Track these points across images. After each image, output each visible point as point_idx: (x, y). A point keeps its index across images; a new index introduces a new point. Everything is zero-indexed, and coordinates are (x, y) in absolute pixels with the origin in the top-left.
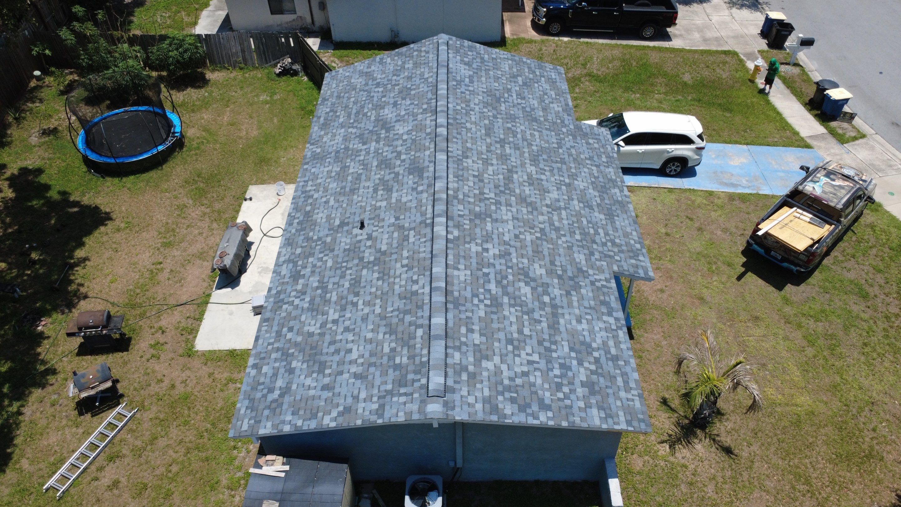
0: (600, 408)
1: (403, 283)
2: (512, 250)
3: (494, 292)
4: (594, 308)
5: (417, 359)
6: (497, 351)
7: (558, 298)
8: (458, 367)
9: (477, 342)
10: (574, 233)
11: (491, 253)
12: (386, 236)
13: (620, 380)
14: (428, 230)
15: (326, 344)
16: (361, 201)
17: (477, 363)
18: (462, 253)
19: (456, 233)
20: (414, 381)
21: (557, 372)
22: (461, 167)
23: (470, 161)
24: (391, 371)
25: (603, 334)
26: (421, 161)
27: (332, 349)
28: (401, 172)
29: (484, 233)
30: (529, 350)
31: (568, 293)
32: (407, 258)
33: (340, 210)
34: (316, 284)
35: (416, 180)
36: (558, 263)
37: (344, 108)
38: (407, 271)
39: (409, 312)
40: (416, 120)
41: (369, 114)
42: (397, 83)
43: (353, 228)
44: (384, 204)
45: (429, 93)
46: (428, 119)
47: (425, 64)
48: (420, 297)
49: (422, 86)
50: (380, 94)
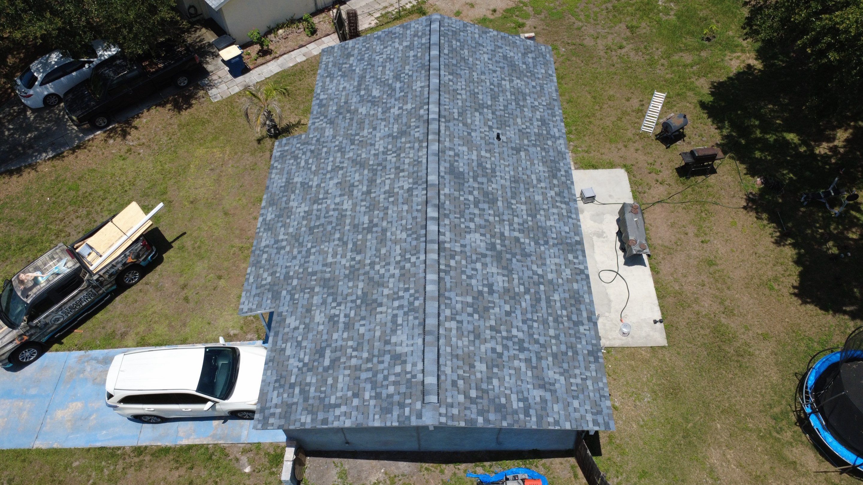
1: (459, 84)
2: (380, 116)
3: (398, 83)
4: (331, 100)
5: (446, 39)
6: (400, 52)
7: (354, 97)
8: (423, 36)
9: (411, 52)
10: (326, 153)
11: (397, 108)
12: (477, 123)
14: (443, 113)
15: (506, 69)
16: (505, 166)
17: (412, 42)
18: (418, 99)
19: (422, 112)
20: (448, 30)
22: (415, 175)
23: (406, 187)
24: (462, 40)
25: (330, 86)
26: (452, 184)
27: (501, 65)
28: (471, 180)
29: (400, 121)
30: (381, 60)
31: (346, 103)
32: (458, 99)
33: (524, 166)
34: (526, 109)
35: (456, 163)
36: (348, 121)
37: (560, 319)
38: (457, 89)
39: (453, 65)
40: (462, 246)
41: (522, 289)
42: (494, 333)
43: (507, 143)
44: (483, 153)
45: (448, 285)
46: (449, 240)
47: (457, 356)
48: (446, 70)
49: (459, 306)
50: (515, 323)
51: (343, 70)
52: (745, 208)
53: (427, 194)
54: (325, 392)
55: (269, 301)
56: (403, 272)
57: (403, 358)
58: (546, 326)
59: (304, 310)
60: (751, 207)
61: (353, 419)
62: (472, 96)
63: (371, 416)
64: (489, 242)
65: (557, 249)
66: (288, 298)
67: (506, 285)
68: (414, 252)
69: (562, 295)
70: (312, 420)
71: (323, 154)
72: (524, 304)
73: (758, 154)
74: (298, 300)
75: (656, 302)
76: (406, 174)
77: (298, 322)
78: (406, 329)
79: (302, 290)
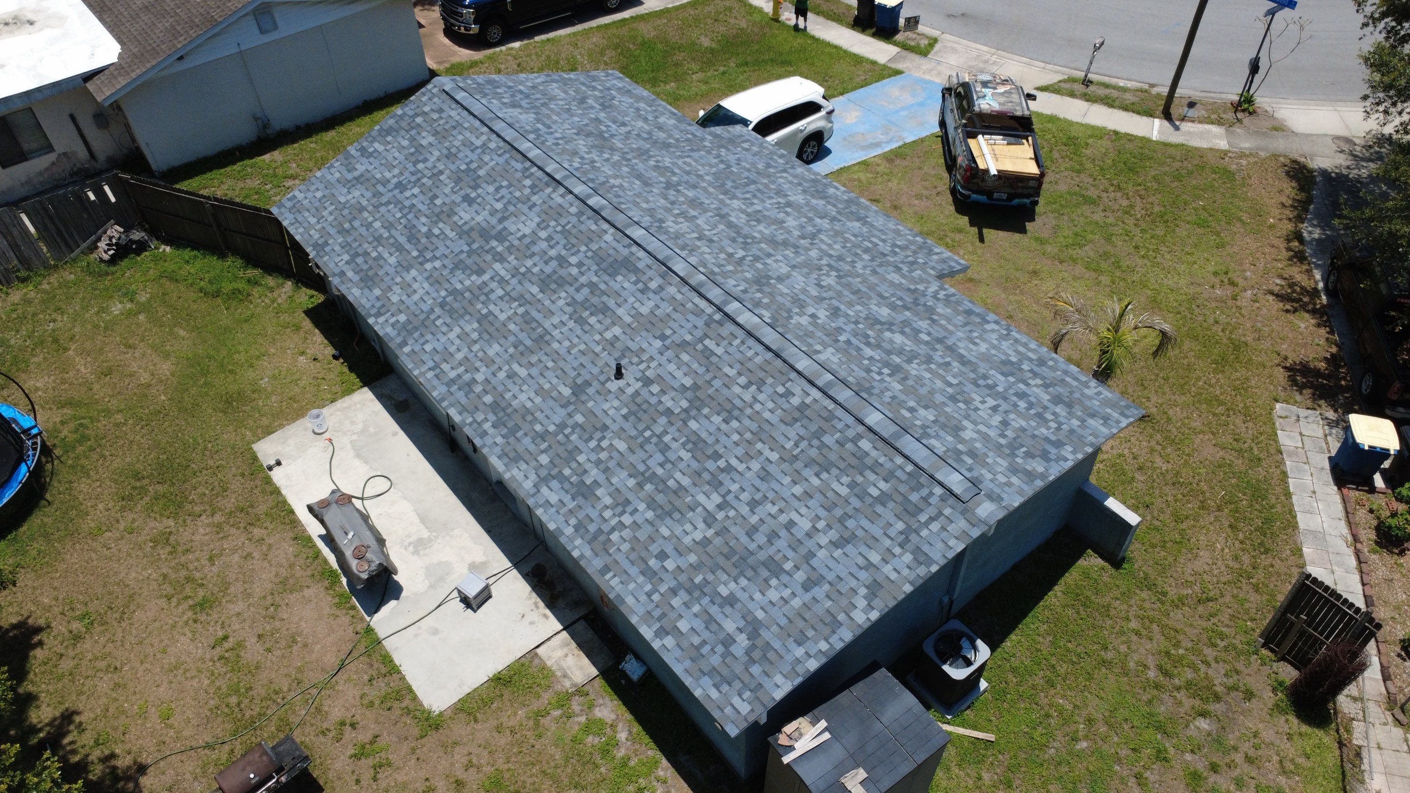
0: (1091, 416)
1: (770, 405)
2: (835, 303)
3: (878, 358)
4: (969, 323)
5: (900, 474)
6: (956, 416)
7: (931, 330)
8: (952, 454)
9: (932, 418)
10: (858, 254)
11: (822, 316)
12: (672, 367)
13: (1070, 380)
14: (730, 327)
15: (744, 539)
16: (574, 346)
17: (959, 439)
18: (801, 333)
20: (925, 499)
21: (1022, 404)
22: (673, 235)
23: (670, 224)
24: (879, 509)
25: (1005, 343)
26: (611, 252)
27: (761, 538)
28: (595, 279)
29: (789, 298)
30: (977, 397)
31: (933, 320)
32: (740, 374)
34: (631, 482)
35: (634, 279)
36: (886, 294)
37: (376, 243)
38: (759, 390)
39: (822, 431)
40: (535, 205)
41: (436, 231)
42: (435, 171)
43: (603, 384)
44: (617, 331)
45: (513, 163)
46: (553, 196)
47: (454, 128)
48: (816, 407)
49: (486, 158)
50: (421, 197)
52: (142, 769)
58: (386, 224)
60: (129, 779)
62: (728, 406)
64: (509, 238)
65: (425, 309)
67: (456, 218)
69: (387, 268)
72: (424, 220)
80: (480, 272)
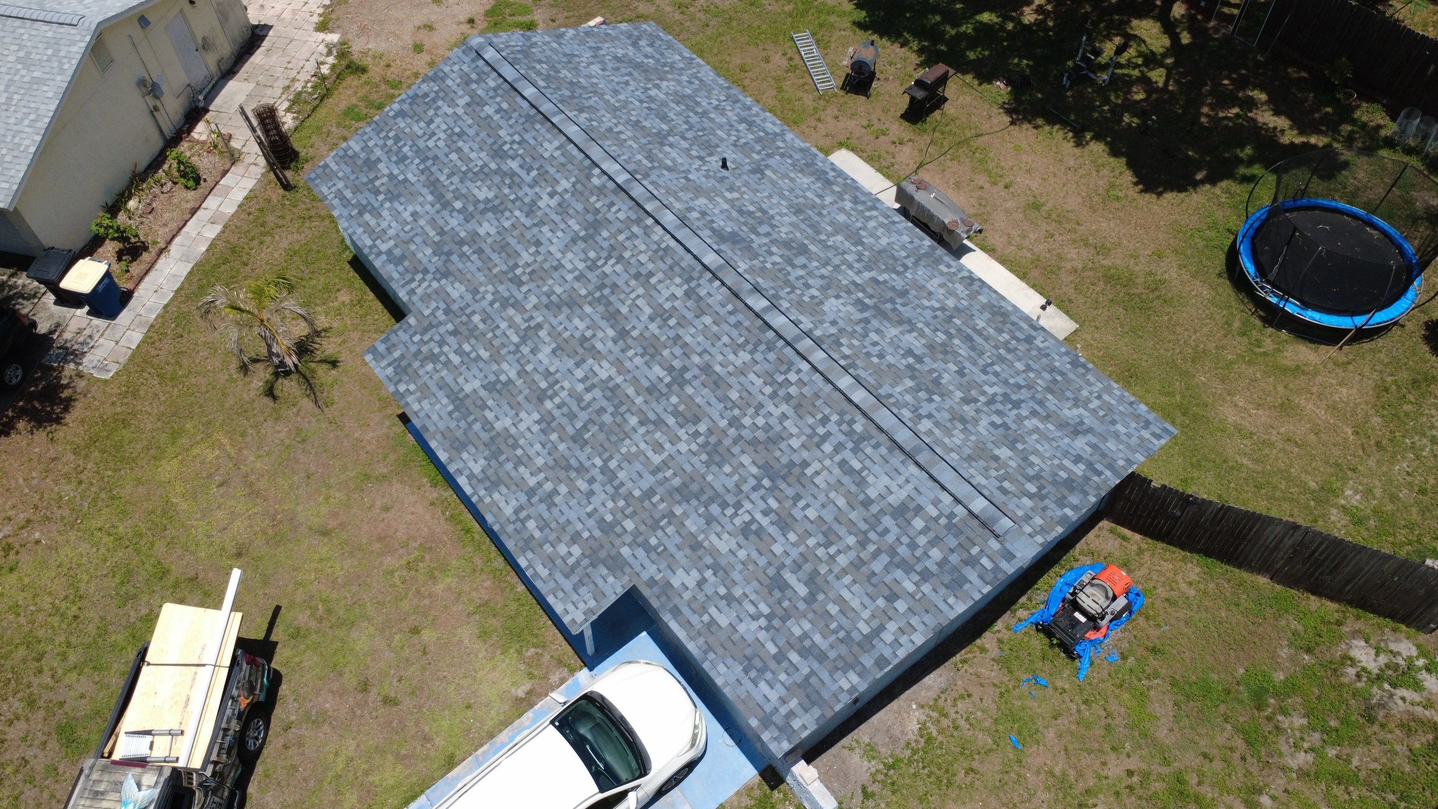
0: (356, 155)
1: (604, 119)
2: (528, 222)
3: (509, 161)
4: (407, 243)
5: (525, 66)
6: (465, 117)
7: (448, 218)
8: (484, 77)
9: (486, 108)
11: (546, 197)
12: (680, 160)
13: (348, 194)
14: (630, 167)
15: (635, 73)
16: (768, 198)
17: (473, 95)
18: (570, 167)
19: (596, 181)
21: (406, 149)
22: (677, 269)
23: (679, 292)
24: (544, 59)
25: (384, 225)
26: (739, 253)
27: (624, 71)
28: (753, 236)
29: (571, 211)
30: (441, 144)
31: (442, 233)
32: (625, 140)
33: (787, 188)
34: (712, 116)
35: (714, 225)
36: (474, 257)
37: (1010, 346)
38: (611, 128)
39: (570, 97)
40: (832, 324)
41: (941, 335)
42: (973, 405)
43: (738, 168)
44: (728, 195)
45: (872, 380)
46: (813, 325)
47: (971, 457)
48: (571, 108)
49: (908, 398)
50: (978, 380)
51: (382, 189)
52: (1012, 123)
53: (723, 283)
54: (841, 627)
55: (611, 579)
56: (793, 402)
57: (912, 506)
58: (1007, 362)
59: (688, 551)
60: (1018, 119)
61: (920, 628)
62: (636, 128)
63: (942, 606)
64: (852, 301)
65: (922, 267)
66: (640, 552)
67: (923, 341)
68: (784, 368)
69: (984, 318)
70: (860, 675)
71: (481, 326)
72: (962, 352)
73: (971, 55)
74: (660, 544)
75: (1023, 285)
76: (660, 275)
77: (695, 574)
78: (876, 469)
79: (655, 526)
80: (875, 280)
